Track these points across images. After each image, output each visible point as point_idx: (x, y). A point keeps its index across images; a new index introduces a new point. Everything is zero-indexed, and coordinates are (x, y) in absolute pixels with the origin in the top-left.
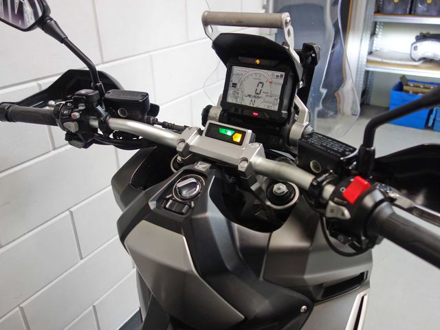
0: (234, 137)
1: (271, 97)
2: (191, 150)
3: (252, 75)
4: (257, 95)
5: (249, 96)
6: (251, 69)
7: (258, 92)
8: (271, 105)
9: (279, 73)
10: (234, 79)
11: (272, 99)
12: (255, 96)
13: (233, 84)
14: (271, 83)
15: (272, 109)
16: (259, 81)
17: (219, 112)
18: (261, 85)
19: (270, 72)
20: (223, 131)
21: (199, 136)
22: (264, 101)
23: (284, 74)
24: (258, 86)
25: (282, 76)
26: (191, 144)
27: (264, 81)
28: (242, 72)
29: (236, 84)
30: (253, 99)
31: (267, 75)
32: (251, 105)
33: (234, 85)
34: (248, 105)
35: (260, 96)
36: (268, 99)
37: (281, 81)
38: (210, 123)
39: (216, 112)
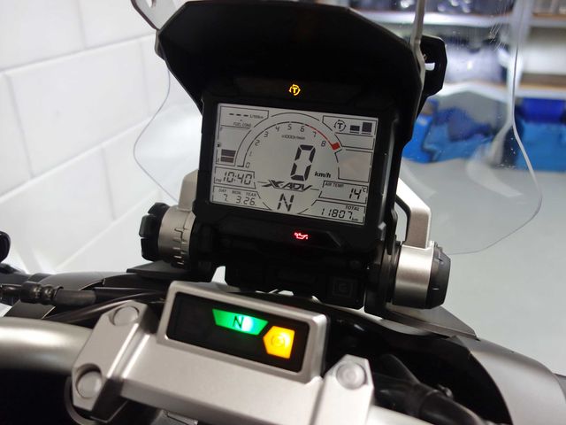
0: (267, 339)
1: (341, 185)
2: (127, 394)
3: (277, 126)
4: (298, 181)
5: (276, 184)
6: (273, 111)
7: (300, 172)
8: (343, 207)
9: (359, 121)
10: (225, 139)
11: (344, 193)
12: (291, 186)
13: (224, 152)
14: (335, 146)
15: (347, 218)
16: (299, 143)
17: (189, 226)
18: (306, 154)
19: (332, 119)
20: (226, 320)
21: (147, 337)
22: (321, 198)
23: (374, 122)
24: (298, 157)
25: (367, 127)
26: (125, 375)
27: (315, 142)
28: (247, 121)
29: (232, 153)
30: (288, 194)
31: (321, 125)
32: (283, 210)
33: (229, 155)
34: (275, 209)
35: (306, 183)
36: (331, 191)
37: (369, 141)
38: (179, 295)
39: (179, 226)
